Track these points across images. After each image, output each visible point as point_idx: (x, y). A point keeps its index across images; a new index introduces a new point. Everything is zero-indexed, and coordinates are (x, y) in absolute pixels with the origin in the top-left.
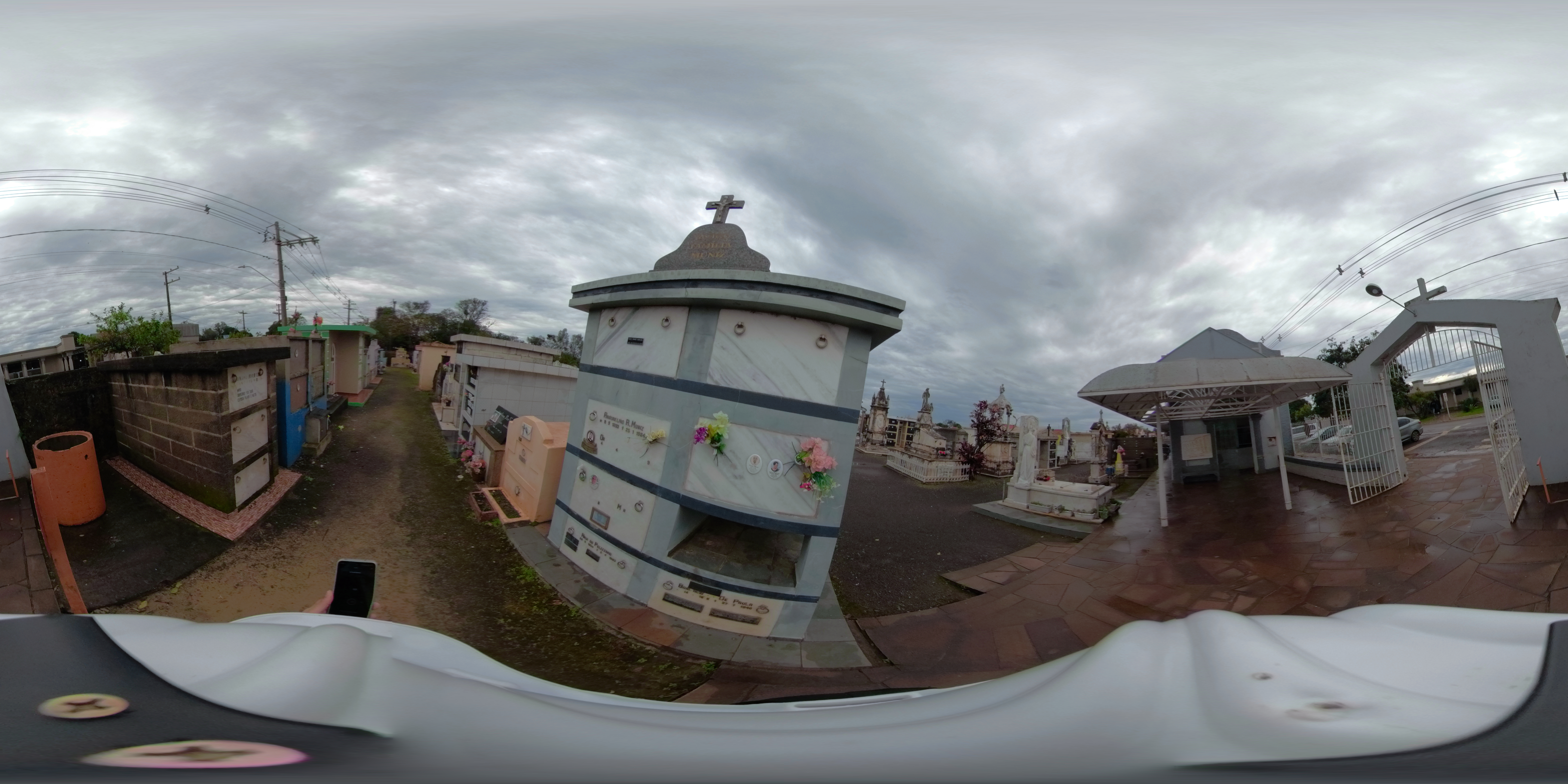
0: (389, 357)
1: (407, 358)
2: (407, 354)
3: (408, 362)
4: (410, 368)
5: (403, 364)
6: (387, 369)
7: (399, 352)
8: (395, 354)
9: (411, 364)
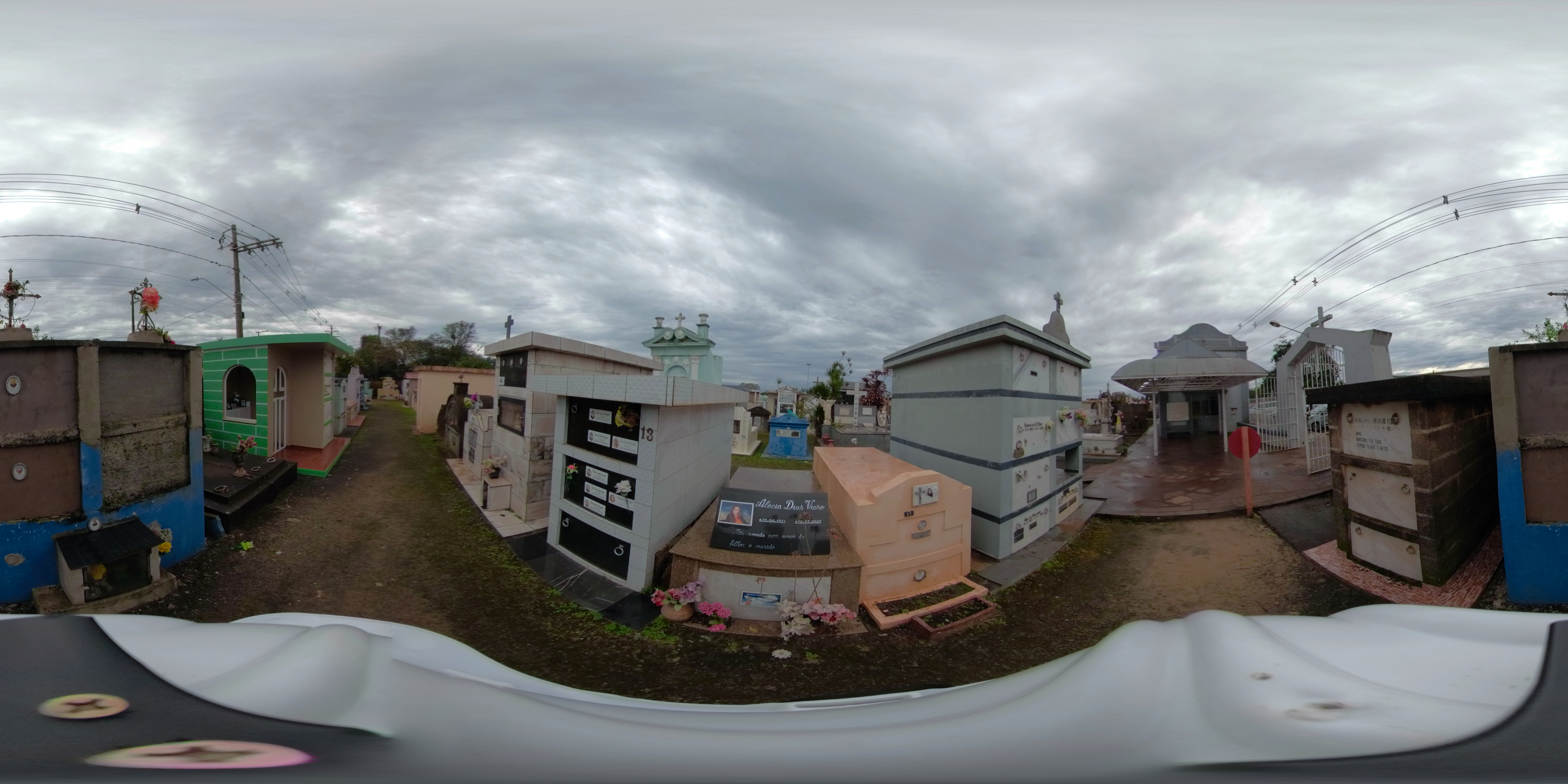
0: (374, 388)
1: (395, 388)
2: (395, 383)
3: (396, 393)
4: (400, 400)
5: (391, 395)
6: (372, 403)
7: (386, 382)
8: (382, 385)
9: (401, 395)
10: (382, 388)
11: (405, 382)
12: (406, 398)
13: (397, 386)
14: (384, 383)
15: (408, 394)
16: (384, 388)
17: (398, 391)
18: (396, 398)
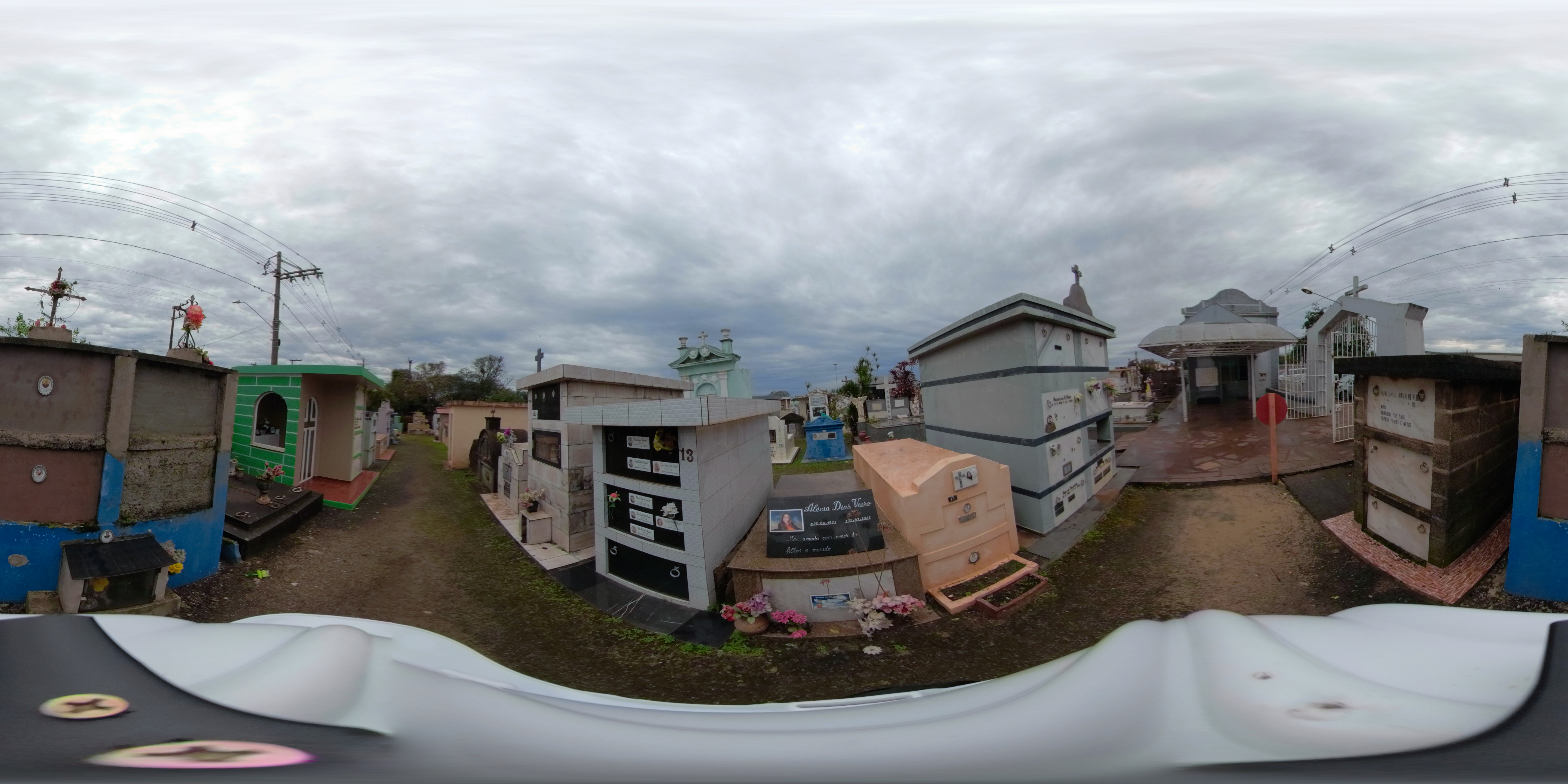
0: (406, 421)
1: (426, 423)
2: (426, 418)
3: (427, 428)
4: (430, 434)
5: (421, 430)
6: (403, 437)
7: (417, 417)
8: (412, 419)
9: (431, 430)
10: (412, 422)
11: (436, 417)
12: (437, 433)
13: (427, 421)
14: (415, 418)
15: (438, 429)
16: (415, 423)
17: (428, 425)
18: (427, 432)
